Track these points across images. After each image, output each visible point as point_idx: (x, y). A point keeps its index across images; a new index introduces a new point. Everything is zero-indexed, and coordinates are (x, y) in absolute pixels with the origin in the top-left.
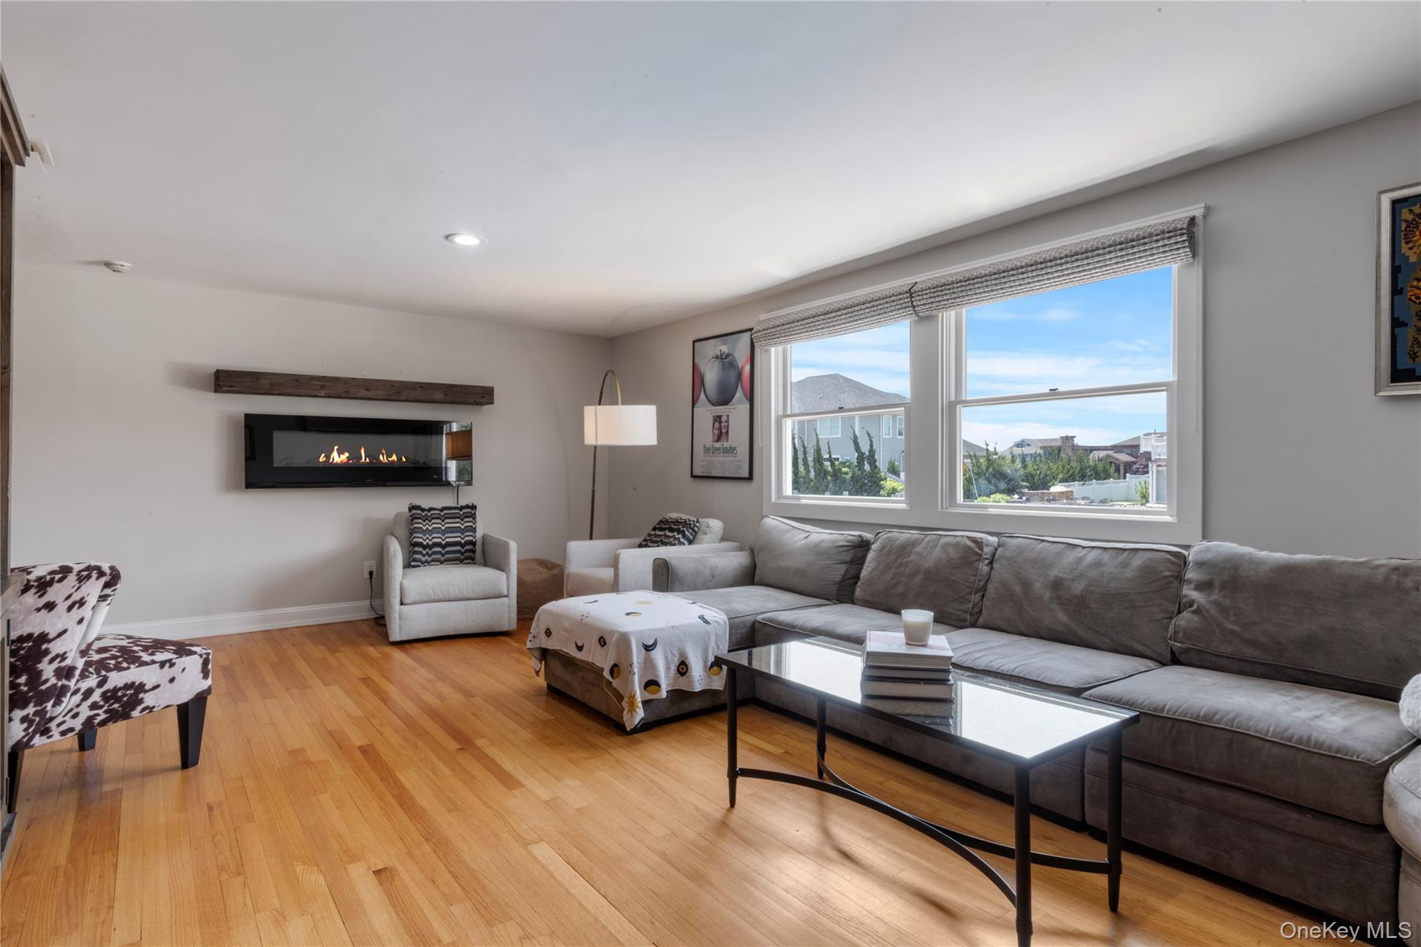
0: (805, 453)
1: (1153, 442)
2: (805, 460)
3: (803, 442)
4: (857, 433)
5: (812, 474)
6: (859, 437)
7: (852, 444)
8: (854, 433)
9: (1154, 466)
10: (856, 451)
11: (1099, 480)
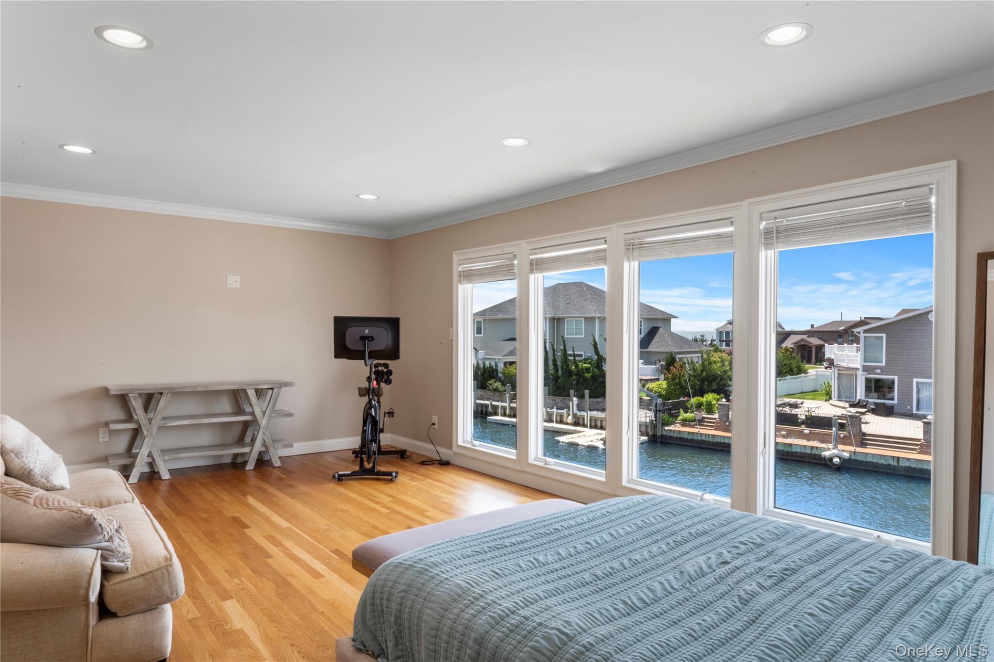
0: (554, 355)
1: (835, 350)
2: (555, 360)
3: (553, 345)
4: (597, 340)
5: (560, 373)
6: (598, 343)
7: (592, 348)
8: (594, 340)
9: (836, 370)
10: (596, 354)
11: (793, 375)
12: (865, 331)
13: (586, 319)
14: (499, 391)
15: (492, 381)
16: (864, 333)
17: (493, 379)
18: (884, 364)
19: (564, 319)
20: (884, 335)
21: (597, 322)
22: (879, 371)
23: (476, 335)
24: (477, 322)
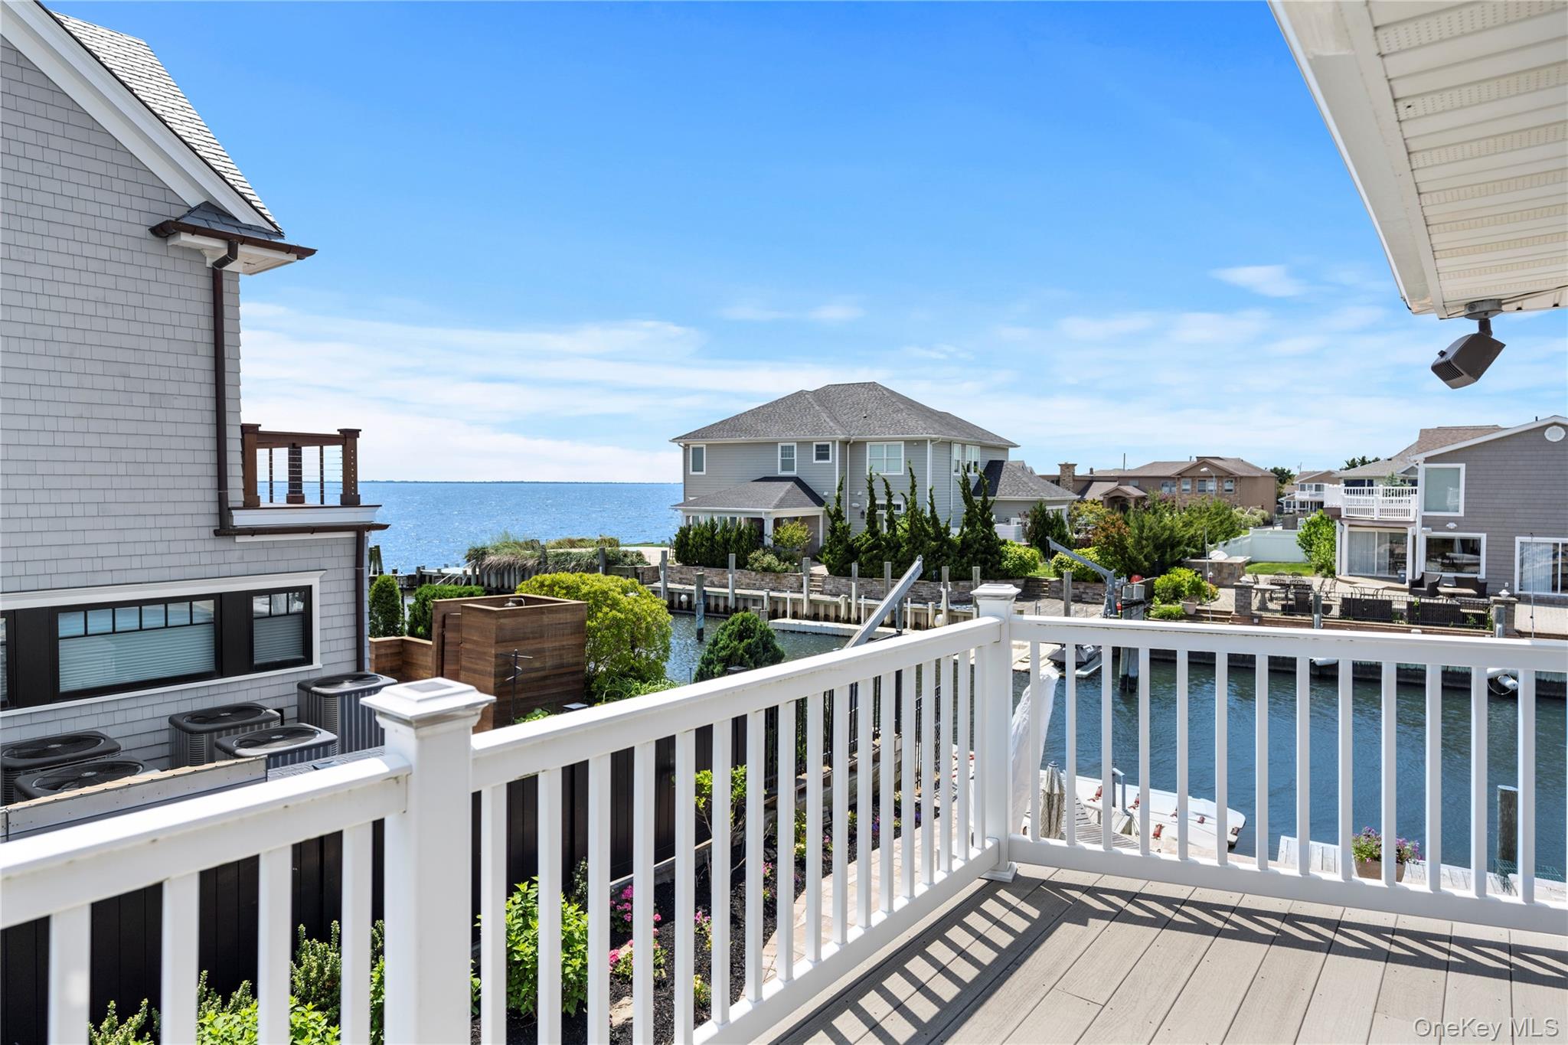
1: (1343, 494)
9: (1346, 526)
12: (1427, 460)
13: (908, 443)
14: (774, 571)
15: (758, 552)
16: (1425, 462)
17: (758, 549)
18: (1461, 513)
19: (864, 443)
20: (1462, 466)
21: (929, 446)
22: (1452, 525)
23: (691, 473)
24: (693, 449)
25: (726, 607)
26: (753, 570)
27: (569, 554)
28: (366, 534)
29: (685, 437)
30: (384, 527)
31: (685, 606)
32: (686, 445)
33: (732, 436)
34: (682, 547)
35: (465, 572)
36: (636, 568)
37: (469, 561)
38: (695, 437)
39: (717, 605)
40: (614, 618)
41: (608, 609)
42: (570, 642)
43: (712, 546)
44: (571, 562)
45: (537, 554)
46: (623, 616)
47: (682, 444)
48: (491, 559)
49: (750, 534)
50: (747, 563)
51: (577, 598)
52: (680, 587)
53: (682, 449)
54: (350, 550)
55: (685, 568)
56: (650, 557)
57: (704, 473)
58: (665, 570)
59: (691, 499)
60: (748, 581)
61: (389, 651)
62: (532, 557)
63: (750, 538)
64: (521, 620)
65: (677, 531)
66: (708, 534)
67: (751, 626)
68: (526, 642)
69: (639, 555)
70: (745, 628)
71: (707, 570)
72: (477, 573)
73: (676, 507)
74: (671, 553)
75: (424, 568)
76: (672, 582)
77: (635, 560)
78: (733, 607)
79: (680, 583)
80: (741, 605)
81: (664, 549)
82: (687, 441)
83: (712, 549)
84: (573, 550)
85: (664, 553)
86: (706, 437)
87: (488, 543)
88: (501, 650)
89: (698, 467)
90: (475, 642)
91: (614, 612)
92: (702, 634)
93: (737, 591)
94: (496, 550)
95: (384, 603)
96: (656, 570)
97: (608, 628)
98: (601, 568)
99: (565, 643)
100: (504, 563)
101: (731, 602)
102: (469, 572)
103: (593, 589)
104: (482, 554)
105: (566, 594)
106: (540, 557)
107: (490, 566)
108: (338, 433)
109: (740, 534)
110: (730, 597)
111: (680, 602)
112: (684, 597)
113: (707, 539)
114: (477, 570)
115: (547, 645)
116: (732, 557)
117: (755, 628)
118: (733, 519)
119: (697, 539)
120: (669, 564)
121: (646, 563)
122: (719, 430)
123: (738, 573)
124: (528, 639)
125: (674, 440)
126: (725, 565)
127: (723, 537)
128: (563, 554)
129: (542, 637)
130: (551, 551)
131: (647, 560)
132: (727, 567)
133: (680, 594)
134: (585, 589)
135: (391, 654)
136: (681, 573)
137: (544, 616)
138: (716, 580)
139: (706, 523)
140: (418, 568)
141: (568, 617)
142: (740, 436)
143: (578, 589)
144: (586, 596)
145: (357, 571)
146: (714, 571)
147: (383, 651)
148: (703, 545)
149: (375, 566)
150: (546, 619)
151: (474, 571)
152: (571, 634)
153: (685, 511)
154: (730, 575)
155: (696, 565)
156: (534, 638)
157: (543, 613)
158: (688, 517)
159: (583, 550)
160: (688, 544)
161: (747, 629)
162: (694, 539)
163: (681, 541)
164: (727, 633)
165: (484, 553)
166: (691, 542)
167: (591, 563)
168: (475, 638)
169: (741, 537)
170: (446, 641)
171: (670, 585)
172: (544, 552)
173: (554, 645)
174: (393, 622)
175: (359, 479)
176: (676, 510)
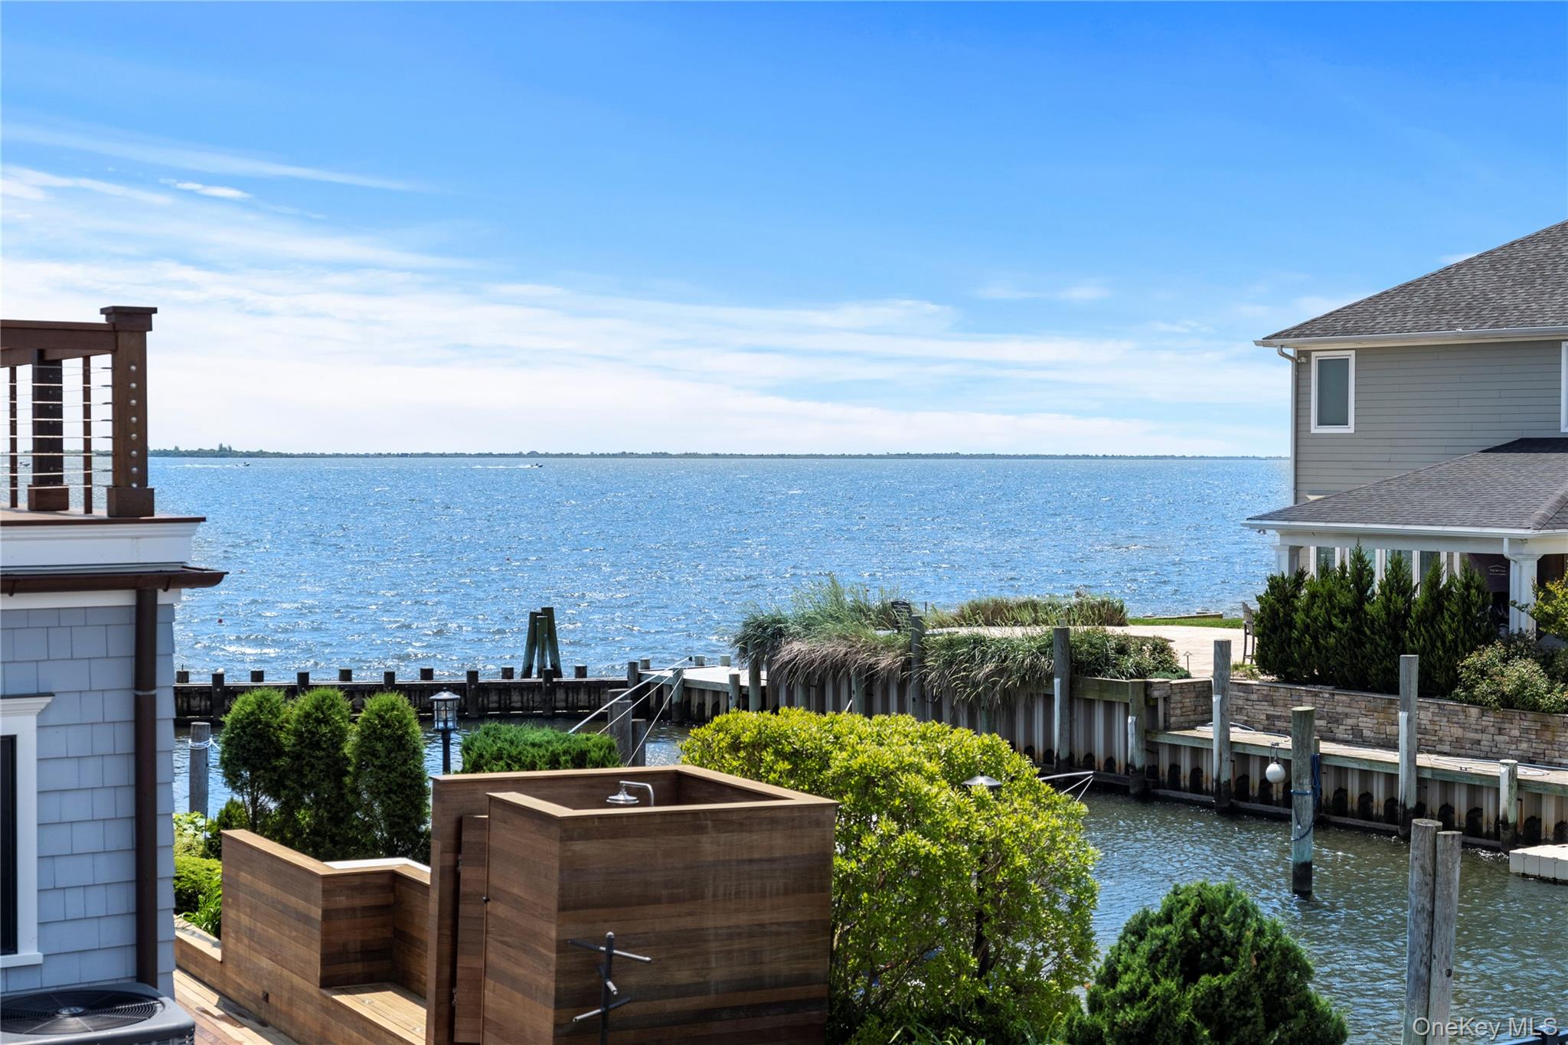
14: (1536, 708)
15: (1490, 653)
17: (1489, 642)
23: (1315, 429)
24: (1321, 363)
25: (1391, 802)
26: (1473, 702)
27: (978, 641)
28: (163, 598)
29: (1300, 331)
30: (212, 579)
31: (1277, 793)
32: (1300, 353)
33: (1428, 327)
34: (1274, 629)
35: (735, 678)
36: (1148, 685)
37: (744, 651)
38: (1325, 332)
39: (1366, 797)
40: (911, 857)
41: (895, 826)
42: (781, 917)
43: (1358, 630)
44: (983, 662)
45: (902, 640)
46: (937, 851)
47: (1290, 352)
48: (794, 648)
49: (1465, 602)
50: (1455, 681)
51: (816, 789)
52: (1264, 739)
53: (1289, 364)
54: (123, 642)
55: (1283, 690)
56: (1188, 655)
57: (1350, 429)
58: (1223, 691)
59: (1312, 498)
60: (1457, 732)
61: (358, 902)
62: (888, 646)
63: (1467, 612)
64: (634, 846)
65: (1262, 588)
66: (1345, 599)
67: (1228, 932)
68: (650, 910)
69: (1161, 648)
70: (1205, 936)
71: (1342, 697)
72: (764, 683)
73: (1261, 522)
74: (1242, 645)
75: (646, 665)
76: (1248, 725)
77: (1147, 659)
78: (1411, 804)
79: (1267, 730)
80: (1434, 802)
81: (1223, 634)
82: (1304, 343)
83: (1356, 639)
84: (995, 632)
85: (1222, 649)
86: (1356, 331)
87: (787, 613)
88: (576, 931)
89: (1332, 413)
90: (517, 902)
91: (909, 835)
92: (1309, 880)
93: (1424, 760)
94: (807, 627)
95: (382, 767)
96: (1204, 690)
97: (889, 883)
98: (1057, 681)
99: (766, 917)
100: (824, 659)
101: (1406, 791)
102: (745, 680)
103: (855, 764)
104: (773, 635)
105: (791, 774)
106: (909, 647)
107: (792, 667)
108: (102, 319)
109: (1437, 596)
110: (1402, 773)
111: (1265, 783)
112: (1274, 769)
113: (1344, 612)
114: (764, 674)
115: (714, 921)
116: (1409, 666)
117: (1238, 941)
118: (1430, 560)
119: (1315, 611)
120: (1237, 677)
121: (1176, 671)
122: (1394, 311)
123: (1428, 711)
124: (657, 900)
125: (1267, 341)
126: (1390, 686)
127: (1386, 608)
128: (964, 641)
129: (696, 896)
130: (937, 634)
131: (1182, 663)
132: (1395, 690)
133: (1265, 761)
134: (839, 760)
135: (364, 909)
136: (1273, 703)
137: (704, 839)
138: (1367, 725)
139: (1343, 567)
140: (633, 666)
141: (778, 843)
142: (1451, 327)
143: (825, 762)
144: (839, 785)
145: (137, 699)
146: (1363, 699)
147: (342, 901)
148: (1333, 628)
149: (542, 656)
150: (710, 846)
151: (755, 677)
152: (786, 893)
153: (1286, 533)
154: (1402, 716)
155: (1314, 681)
156: (673, 900)
157: (700, 829)
158: (1295, 552)
159: (1018, 632)
160: (1291, 625)
161: (1214, 940)
162: (1307, 611)
163: (1274, 613)
164: (1145, 947)
165: (779, 634)
166: (1299, 618)
167: (1033, 666)
168: (516, 891)
169: (1440, 608)
170: (462, 889)
171: (1238, 735)
172: (919, 635)
173: (733, 921)
174: (407, 820)
175: (153, 444)
176: (1262, 530)
